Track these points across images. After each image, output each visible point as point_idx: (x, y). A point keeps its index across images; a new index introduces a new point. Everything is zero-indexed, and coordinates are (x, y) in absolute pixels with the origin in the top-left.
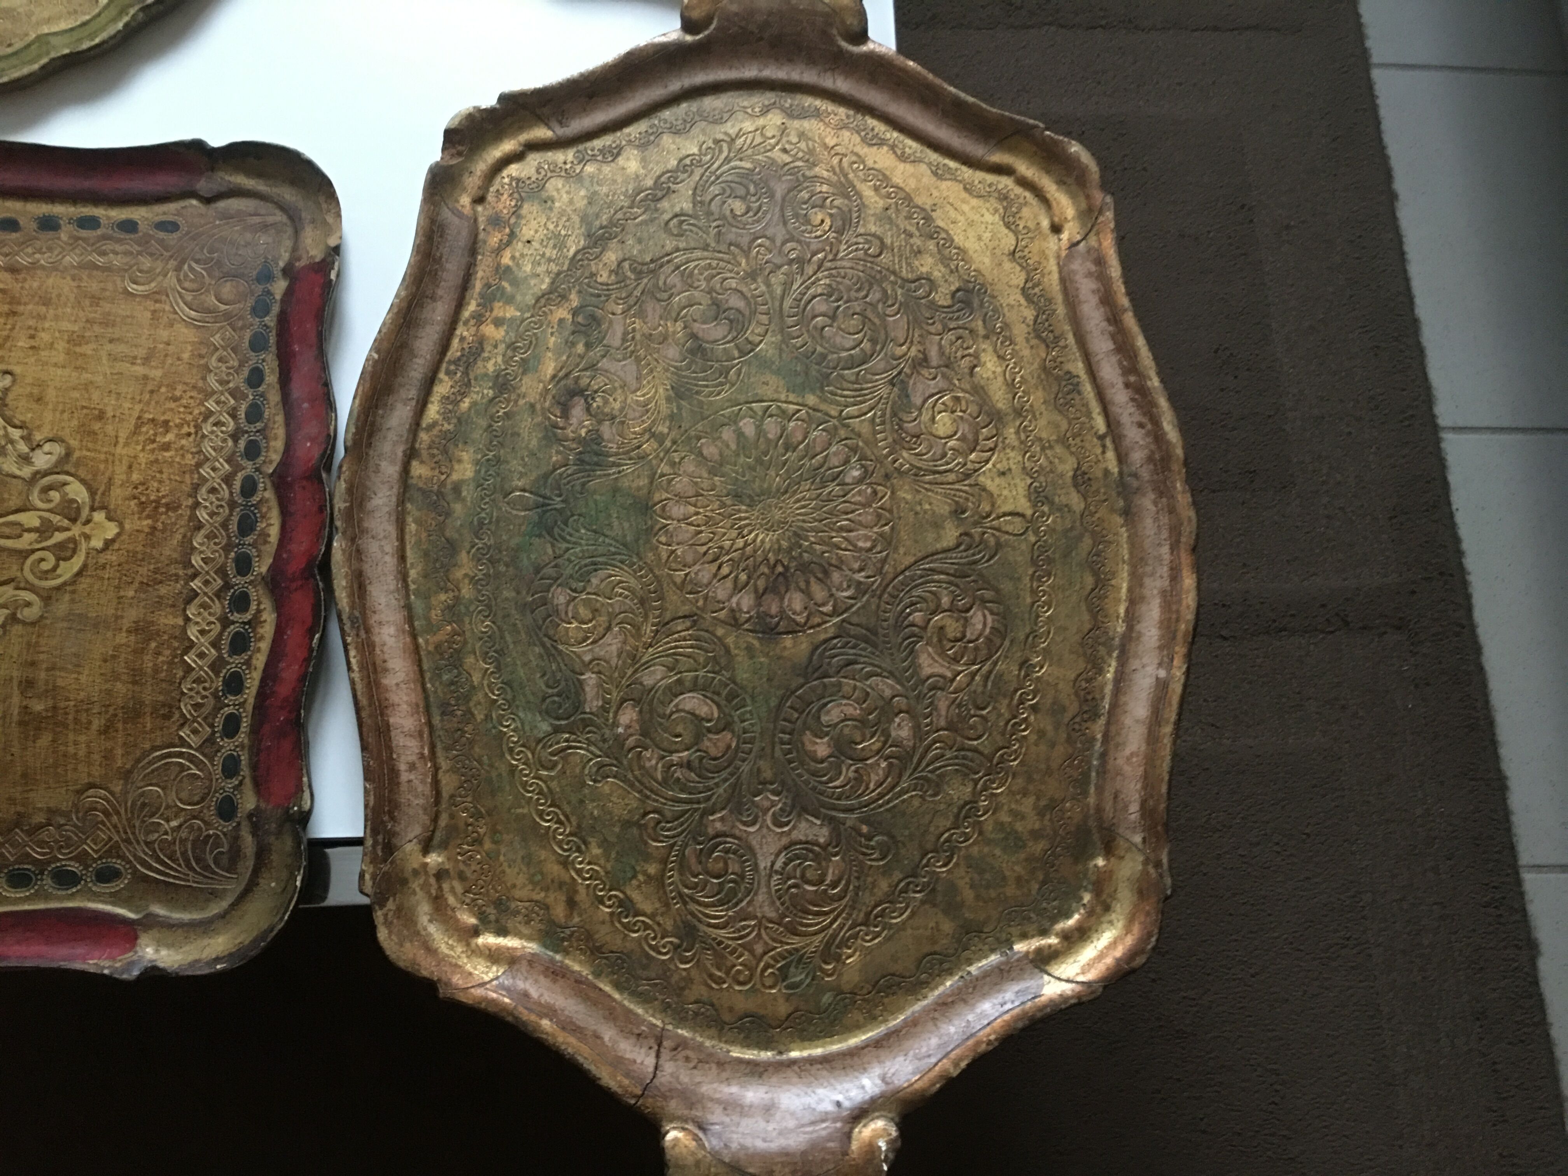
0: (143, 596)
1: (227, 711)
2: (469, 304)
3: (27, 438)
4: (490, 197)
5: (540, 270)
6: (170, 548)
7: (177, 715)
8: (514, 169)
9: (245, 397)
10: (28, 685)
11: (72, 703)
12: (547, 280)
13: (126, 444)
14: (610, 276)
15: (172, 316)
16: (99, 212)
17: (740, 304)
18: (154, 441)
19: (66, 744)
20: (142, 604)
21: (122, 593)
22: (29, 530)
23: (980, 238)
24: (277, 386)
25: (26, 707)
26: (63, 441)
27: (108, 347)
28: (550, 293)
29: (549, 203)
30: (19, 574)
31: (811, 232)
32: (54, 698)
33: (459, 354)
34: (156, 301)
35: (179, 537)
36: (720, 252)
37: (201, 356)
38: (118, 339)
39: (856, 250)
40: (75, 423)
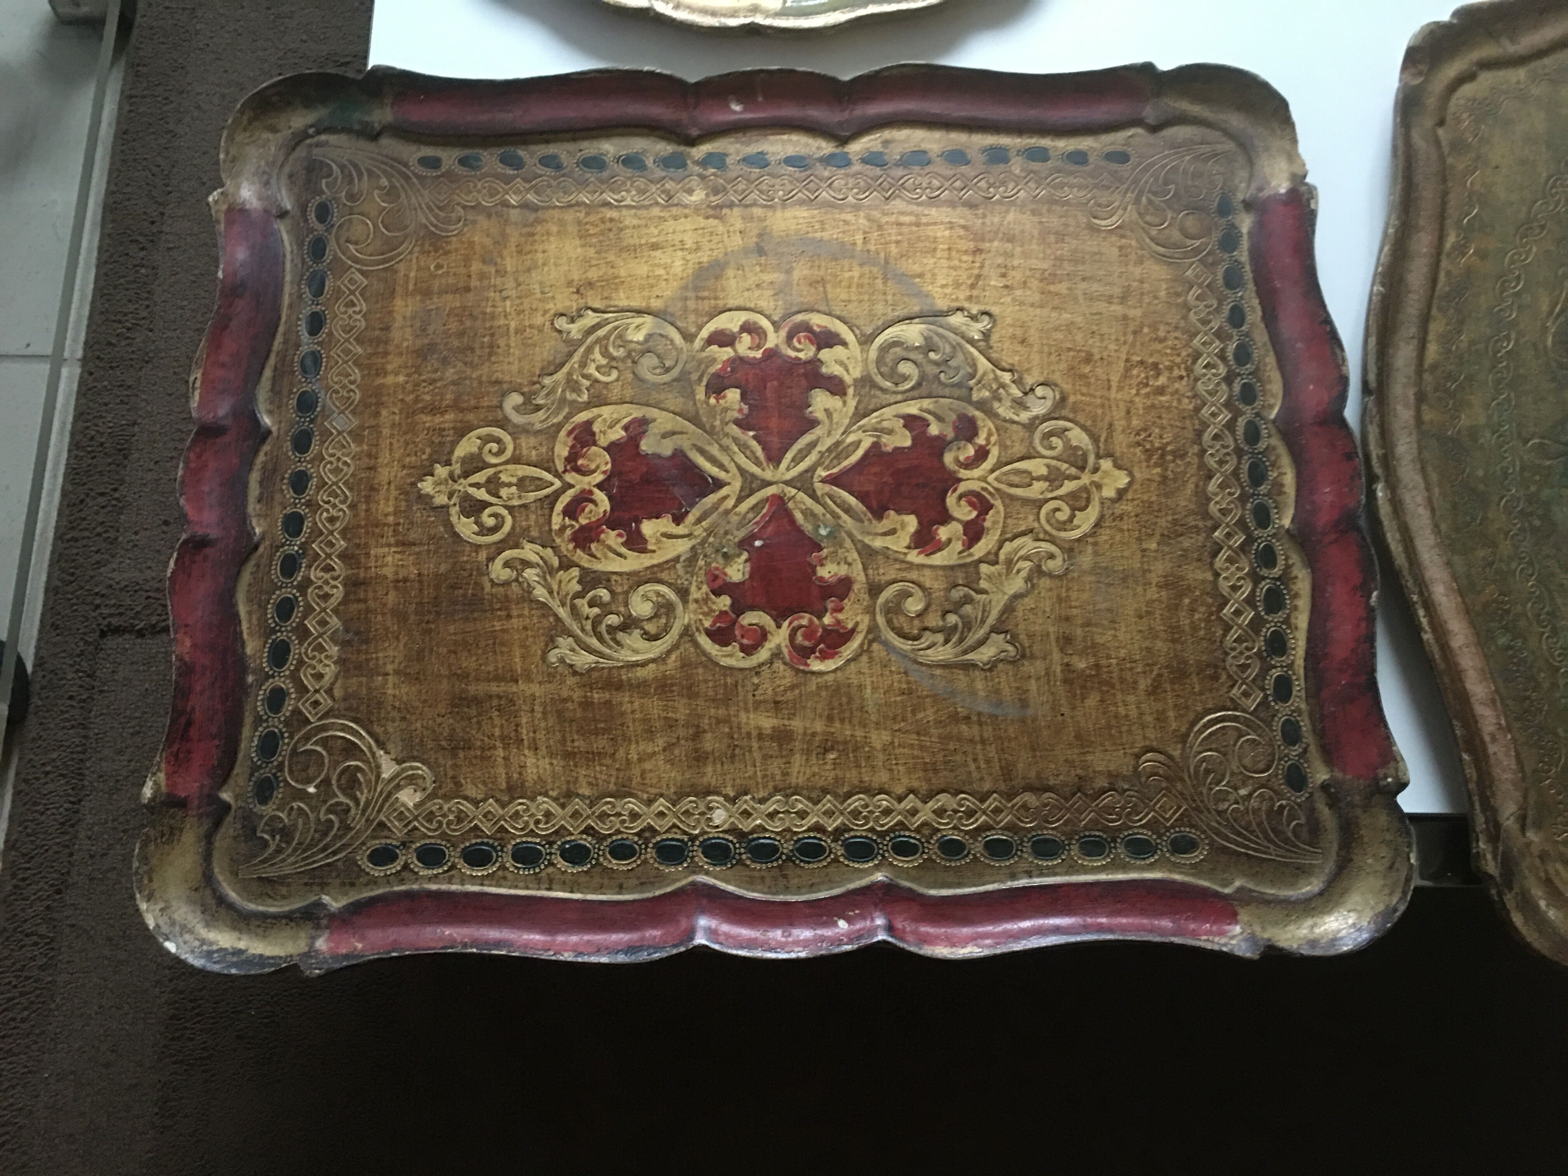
0: (1166, 549)
1: (1276, 673)
2: (1448, 235)
3: (1019, 382)
4: (1449, 120)
5: (1514, 197)
6: (1184, 499)
7: (1224, 677)
8: (1467, 90)
9: (1230, 337)
10: (1066, 641)
11: (1114, 661)
12: (1523, 209)
13: (1120, 389)
15: (1140, 252)
16: (1046, 142)
18: (1147, 385)
19: (1115, 704)
20: (1168, 557)
21: (1145, 546)
22: (1038, 479)
24: (1262, 326)
25: (1068, 665)
26: (1056, 385)
27: (1083, 285)
28: (1529, 222)
29: (1510, 125)
30: (1036, 525)
32: (1095, 655)
33: (1448, 288)
34: (1122, 236)
35: (1191, 486)
37: (1178, 295)
38: (1090, 278)
40: (1063, 366)
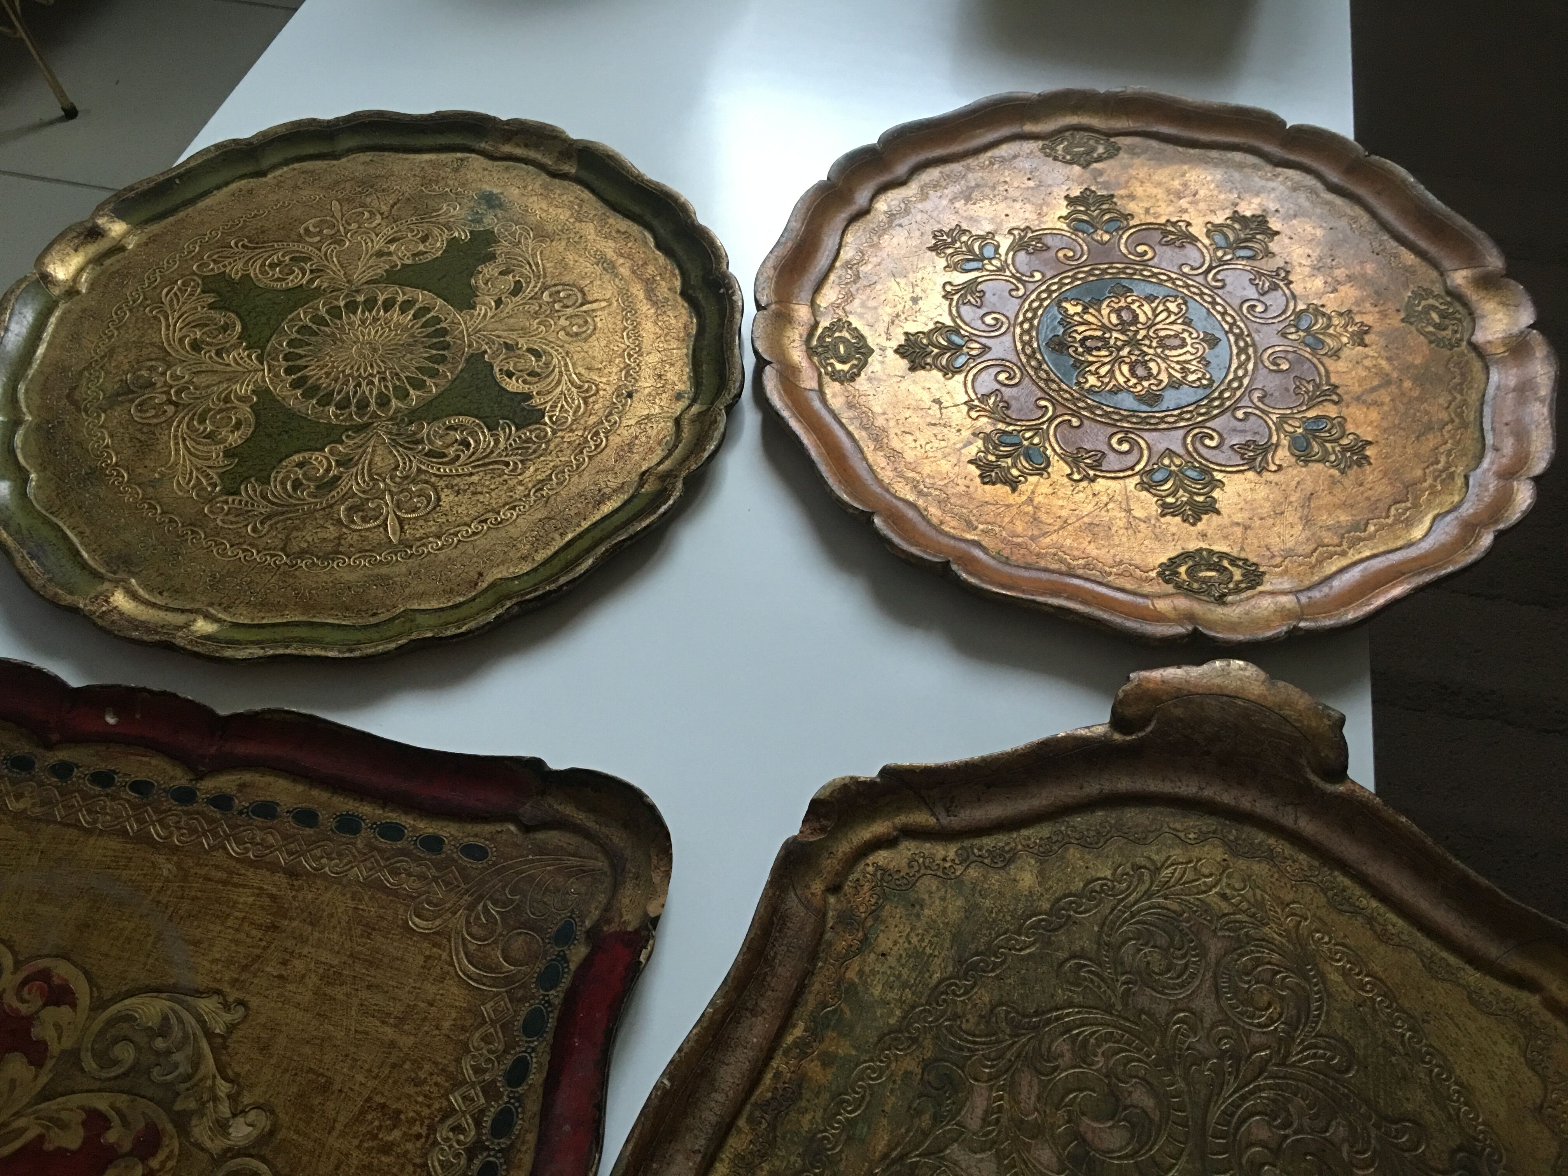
2: (794, 1026)
3: (233, 1098)
4: (847, 888)
5: (890, 996)
8: (882, 857)
9: (498, 1096)
12: (898, 1012)
13: (343, 1134)
14: (978, 1024)
15: (446, 967)
16: (407, 821)
17: (1149, 1103)
18: (375, 1137)
23: (1491, 1076)
24: (540, 1091)
26: (272, 1112)
27: (364, 994)
28: (900, 1031)
29: (918, 907)
31: (1252, 1017)
33: (769, 1095)
34: (436, 945)
36: (1127, 1019)
37: (464, 1029)
38: (377, 987)
39: (1315, 1056)
40: (294, 1089)
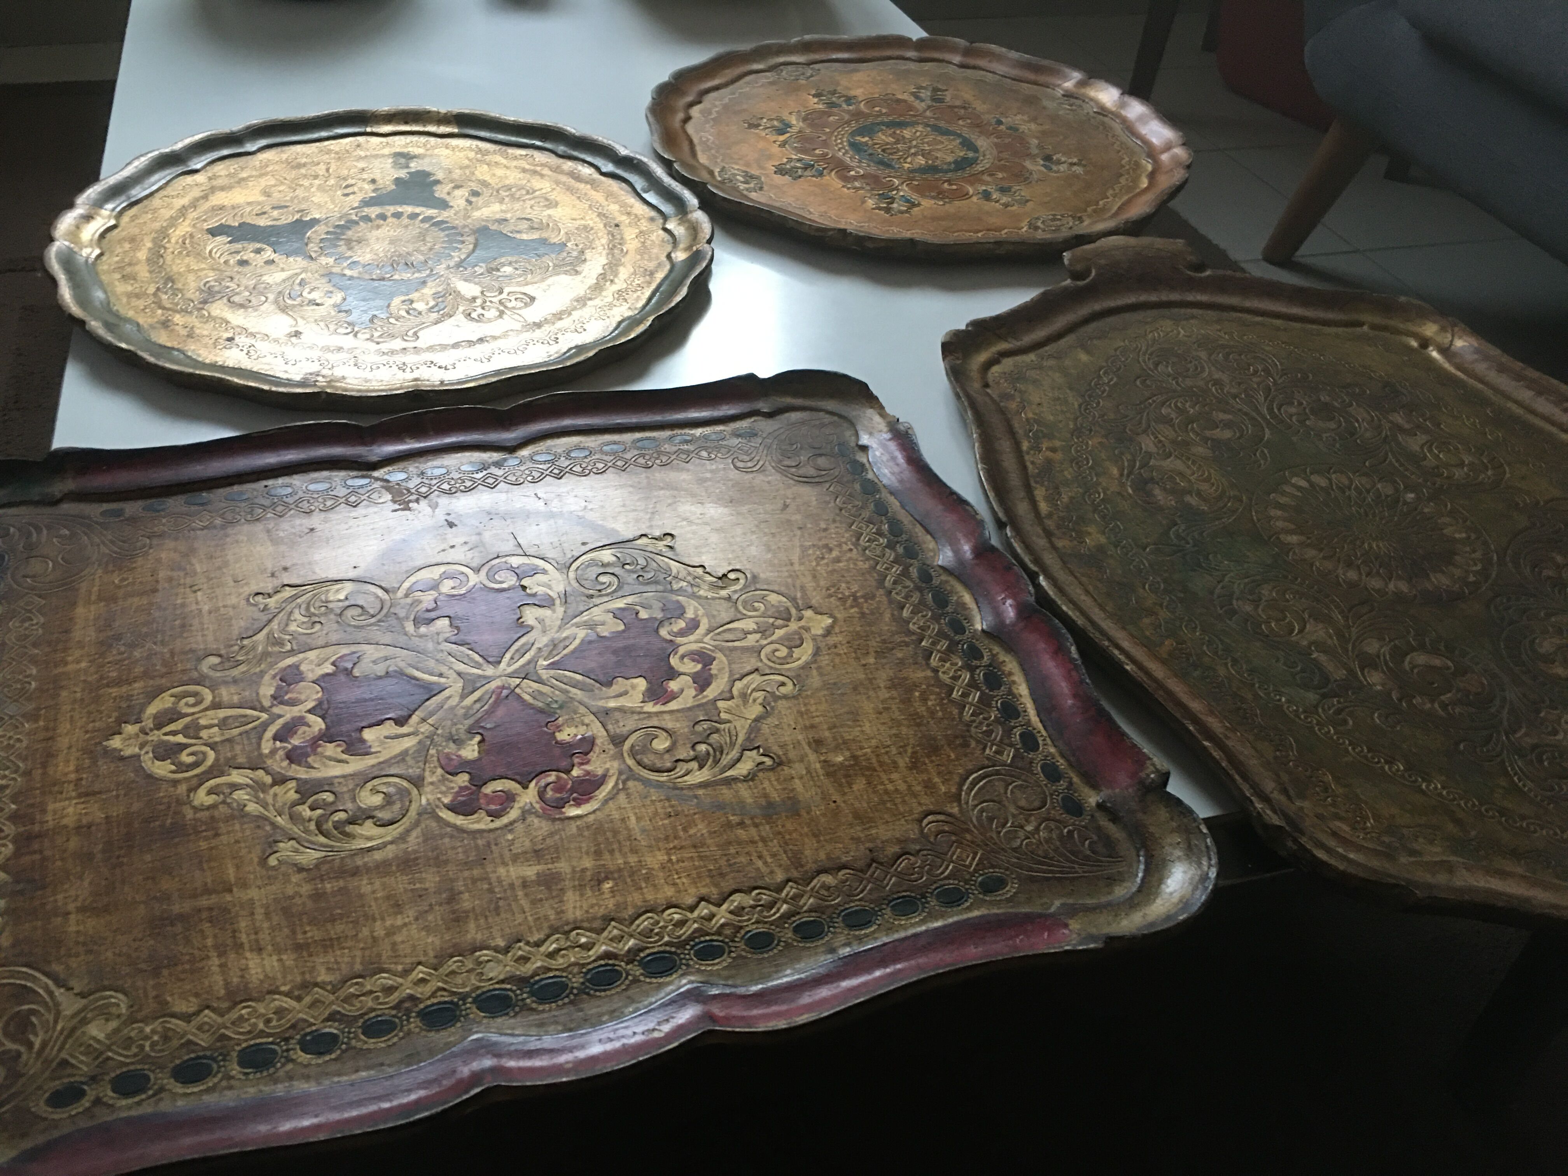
0: (884, 661)
1: (1018, 732)
2: (1022, 441)
3: (711, 572)
4: (993, 383)
5: (1060, 418)
6: (886, 625)
7: (973, 744)
8: (997, 368)
9: (880, 521)
10: (817, 744)
11: (868, 750)
12: (1070, 423)
13: (801, 564)
14: (1116, 415)
15: (786, 482)
17: (1229, 417)
18: (823, 558)
19: (882, 783)
20: (887, 667)
21: (864, 662)
22: (750, 633)
25: (825, 761)
26: (744, 569)
28: (1079, 429)
29: (1037, 382)
30: (760, 664)
32: (849, 749)
33: (1037, 470)
34: (767, 476)
35: (887, 616)
37: (827, 502)
